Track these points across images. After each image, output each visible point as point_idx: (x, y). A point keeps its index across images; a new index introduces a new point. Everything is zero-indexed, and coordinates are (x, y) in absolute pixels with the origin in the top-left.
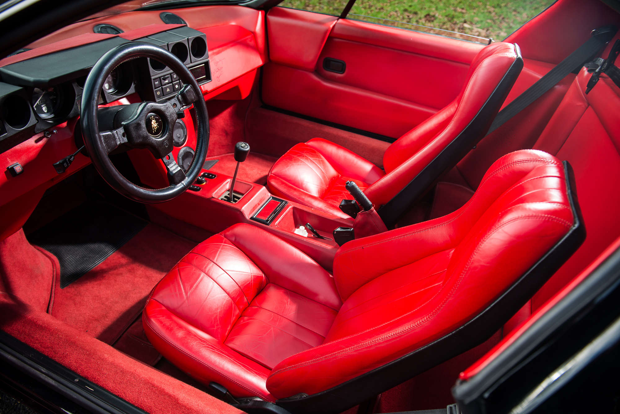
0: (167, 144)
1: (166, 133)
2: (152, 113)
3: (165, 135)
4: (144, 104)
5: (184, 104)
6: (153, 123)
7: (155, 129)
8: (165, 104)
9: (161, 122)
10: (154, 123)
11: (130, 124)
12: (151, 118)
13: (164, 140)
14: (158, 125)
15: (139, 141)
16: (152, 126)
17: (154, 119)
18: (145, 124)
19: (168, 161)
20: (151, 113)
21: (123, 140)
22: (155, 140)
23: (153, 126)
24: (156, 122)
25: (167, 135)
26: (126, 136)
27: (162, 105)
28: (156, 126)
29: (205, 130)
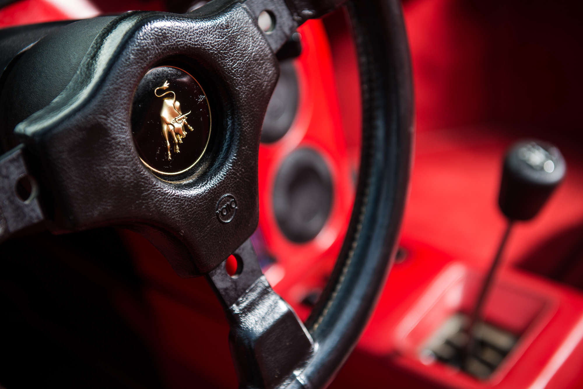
0: (229, 208)
1: (226, 158)
2: (165, 69)
3: (219, 169)
4: (125, 27)
5: (307, 12)
6: (165, 114)
7: (178, 139)
8: (222, 20)
9: (203, 105)
10: (173, 115)
11: (55, 131)
12: (161, 91)
13: (214, 193)
14: (189, 119)
15: (96, 213)
16: (161, 128)
17: (170, 96)
18: (127, 128)
19: (234, 282)
20: (160, 69)
21: (19, 211)
22: (177, 198)
23: (165, 127)
24: (183, 109)
25: (228, 166)
26: (34, 193)
27: (208, 24)
28: (179, 126)
29: (394, 126)
